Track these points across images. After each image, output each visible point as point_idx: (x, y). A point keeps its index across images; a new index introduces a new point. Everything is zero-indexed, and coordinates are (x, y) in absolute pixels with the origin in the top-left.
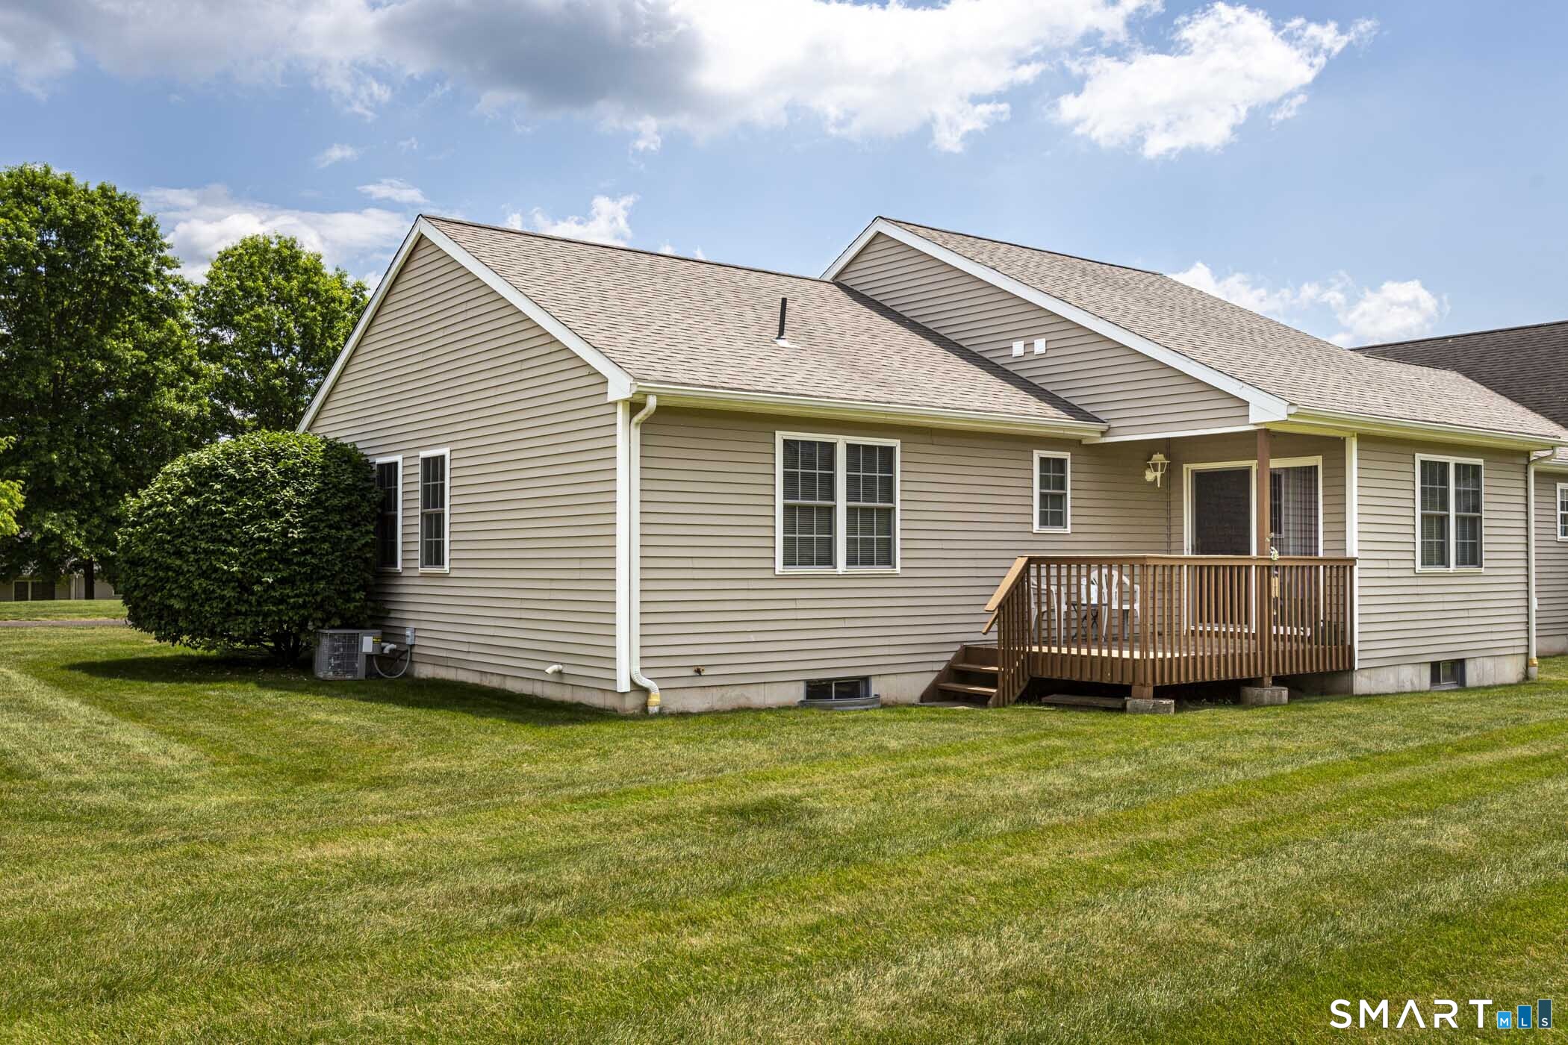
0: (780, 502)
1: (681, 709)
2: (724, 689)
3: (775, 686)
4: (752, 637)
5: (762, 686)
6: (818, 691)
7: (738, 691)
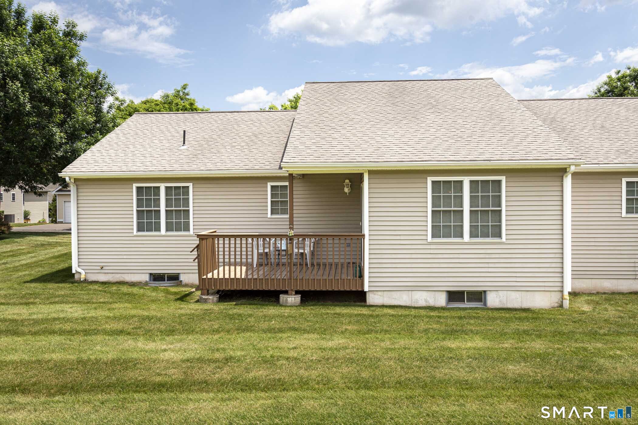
0: (135, 208)
1: (96, 280)
2: (114, 274)
3: (136, 274)
4: (125, 257)
5: (130, 274)
6: (157, 278)
7: (119, 275)
